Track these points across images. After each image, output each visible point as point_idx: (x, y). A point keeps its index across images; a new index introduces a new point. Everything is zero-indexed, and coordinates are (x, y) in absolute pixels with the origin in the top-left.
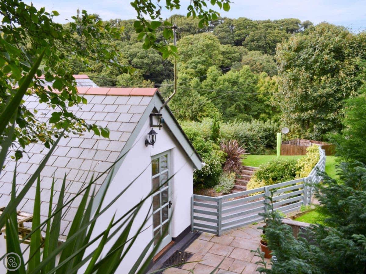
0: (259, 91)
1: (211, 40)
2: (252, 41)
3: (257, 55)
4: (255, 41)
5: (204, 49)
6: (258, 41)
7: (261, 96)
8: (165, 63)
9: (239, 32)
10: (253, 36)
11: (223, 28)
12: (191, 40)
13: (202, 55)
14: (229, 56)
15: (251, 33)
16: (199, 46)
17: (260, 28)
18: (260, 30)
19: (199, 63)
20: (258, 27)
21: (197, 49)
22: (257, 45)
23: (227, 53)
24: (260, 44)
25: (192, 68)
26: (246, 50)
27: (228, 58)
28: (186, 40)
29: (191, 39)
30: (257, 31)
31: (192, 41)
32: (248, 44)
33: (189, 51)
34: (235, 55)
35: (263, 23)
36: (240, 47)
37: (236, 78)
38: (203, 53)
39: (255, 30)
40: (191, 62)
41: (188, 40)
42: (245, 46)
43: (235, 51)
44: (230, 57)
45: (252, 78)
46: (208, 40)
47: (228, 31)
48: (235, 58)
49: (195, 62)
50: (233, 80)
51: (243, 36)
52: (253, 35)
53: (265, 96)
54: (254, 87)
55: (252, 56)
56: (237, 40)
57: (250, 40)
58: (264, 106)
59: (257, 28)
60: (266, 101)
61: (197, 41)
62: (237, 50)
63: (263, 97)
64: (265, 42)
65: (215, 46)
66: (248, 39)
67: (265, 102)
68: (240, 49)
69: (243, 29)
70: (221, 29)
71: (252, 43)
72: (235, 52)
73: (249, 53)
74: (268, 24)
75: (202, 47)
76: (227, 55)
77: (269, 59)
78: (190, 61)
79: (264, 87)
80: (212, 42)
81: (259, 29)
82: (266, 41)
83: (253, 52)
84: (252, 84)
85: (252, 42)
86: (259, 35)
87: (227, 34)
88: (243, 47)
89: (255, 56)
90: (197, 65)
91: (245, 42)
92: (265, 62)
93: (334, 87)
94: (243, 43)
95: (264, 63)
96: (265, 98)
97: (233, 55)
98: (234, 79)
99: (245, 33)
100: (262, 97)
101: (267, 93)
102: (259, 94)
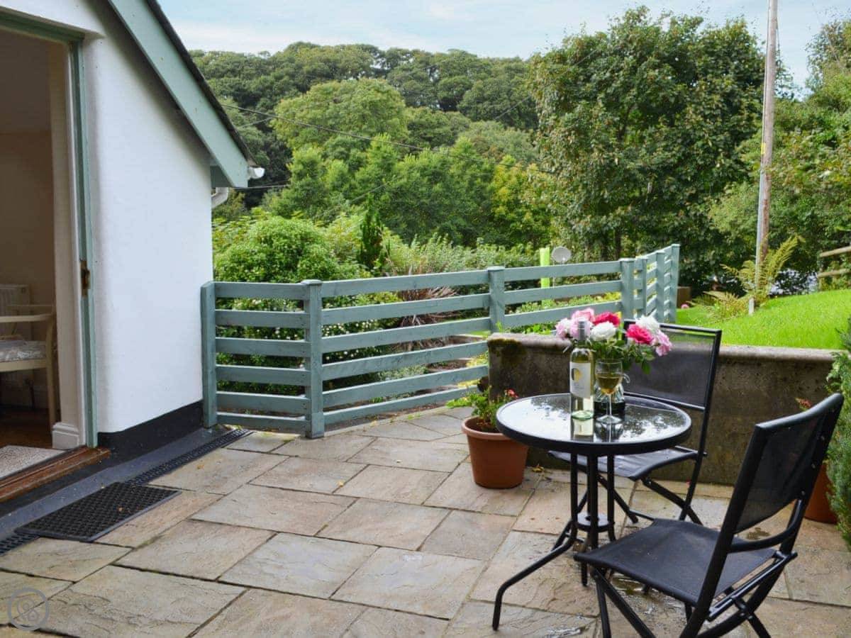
0: (497, 198)
1: (383, 93)
2: (480, 100)
3: (490, 131)
4: (486, 100)
5: (367, 112)
6: (493, 100)
7: (501, 209)
8: (272, 150)
9: (450, 80)
10: (480, 90)
11: (411, 70)
12: (335, 93)
13: (360, 128)
14: (425, 134)
15: (477, 84)
16: (353, 105)
17: (497, 72)
18: (496, 76)
19: (354, 145)
20: (492, 69)
21: (349, 114)
22: (491, 109)
23: (422, 125)
24: (498, 107)
25: (336, 158)
26: (466, 120)
27: (424, 138)
28: (322, 94)
29: (335, 90)
30: (490, 79)
31: (335, 95)
32: (470, 108)
33: (330, 118)
34: (441, 130)
35: (503, 64)
36: (452, 113)
37: (439, 165)
38: (364, 122)
39: (485, 78)
40: (334, 143)
41: (327, 94)
42: (464, 111)
43: (441, 121)
44: (429, 136)
45: (479, 167)
46: (375, 92)
47: (421, 79)
48: (440, 137)
49: (344, 144)
50: (432, 169)
51: (459, 89)
52: (481, 86)
53: (511, 210)
54: (483, 188)
55: (479, 133)
56: (445, 99)
57: (476, 99)
58: (509, 234)
59: (489, 73)
60: (513, 221)
61: (350, 95)
62: (444, 119)
63: (507, 214)
64: (509, 103)
65: (392, 108)
66: (468, 95)
67: (511, 225)
68: (453, 118)
69: (458, 74)
70: (408, 74)
71: (480, 105)
72: (440, 125)
73: (472, 125)
74: (515, 63)
75: (361, 107)
76: (422, 132)
77: (519, 139)
78: (331, 141)
79: (509, 189)
80: (385, 98)
81: (493, 75)
82: (511, 100)
83: (482, 124)
84: (479, 180)
85: (478, 103)
86: (495, 88)
87: (419, 85)
88: (458, 113)
89: (486, 132)
90: (349, 150)
91: (464, 104)
92: (511, 145)
93: (676, 149)
94: (458, 106)
95: (508, 147)
96: (512, 215)
97: (437, 130)
98: (435, 167)
99: (462, 83)
100: (504, 213)
101: (517, 203)
102: (498, 206)
